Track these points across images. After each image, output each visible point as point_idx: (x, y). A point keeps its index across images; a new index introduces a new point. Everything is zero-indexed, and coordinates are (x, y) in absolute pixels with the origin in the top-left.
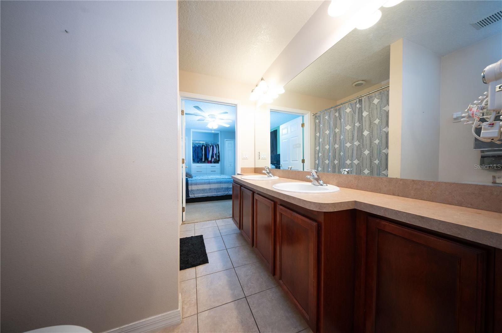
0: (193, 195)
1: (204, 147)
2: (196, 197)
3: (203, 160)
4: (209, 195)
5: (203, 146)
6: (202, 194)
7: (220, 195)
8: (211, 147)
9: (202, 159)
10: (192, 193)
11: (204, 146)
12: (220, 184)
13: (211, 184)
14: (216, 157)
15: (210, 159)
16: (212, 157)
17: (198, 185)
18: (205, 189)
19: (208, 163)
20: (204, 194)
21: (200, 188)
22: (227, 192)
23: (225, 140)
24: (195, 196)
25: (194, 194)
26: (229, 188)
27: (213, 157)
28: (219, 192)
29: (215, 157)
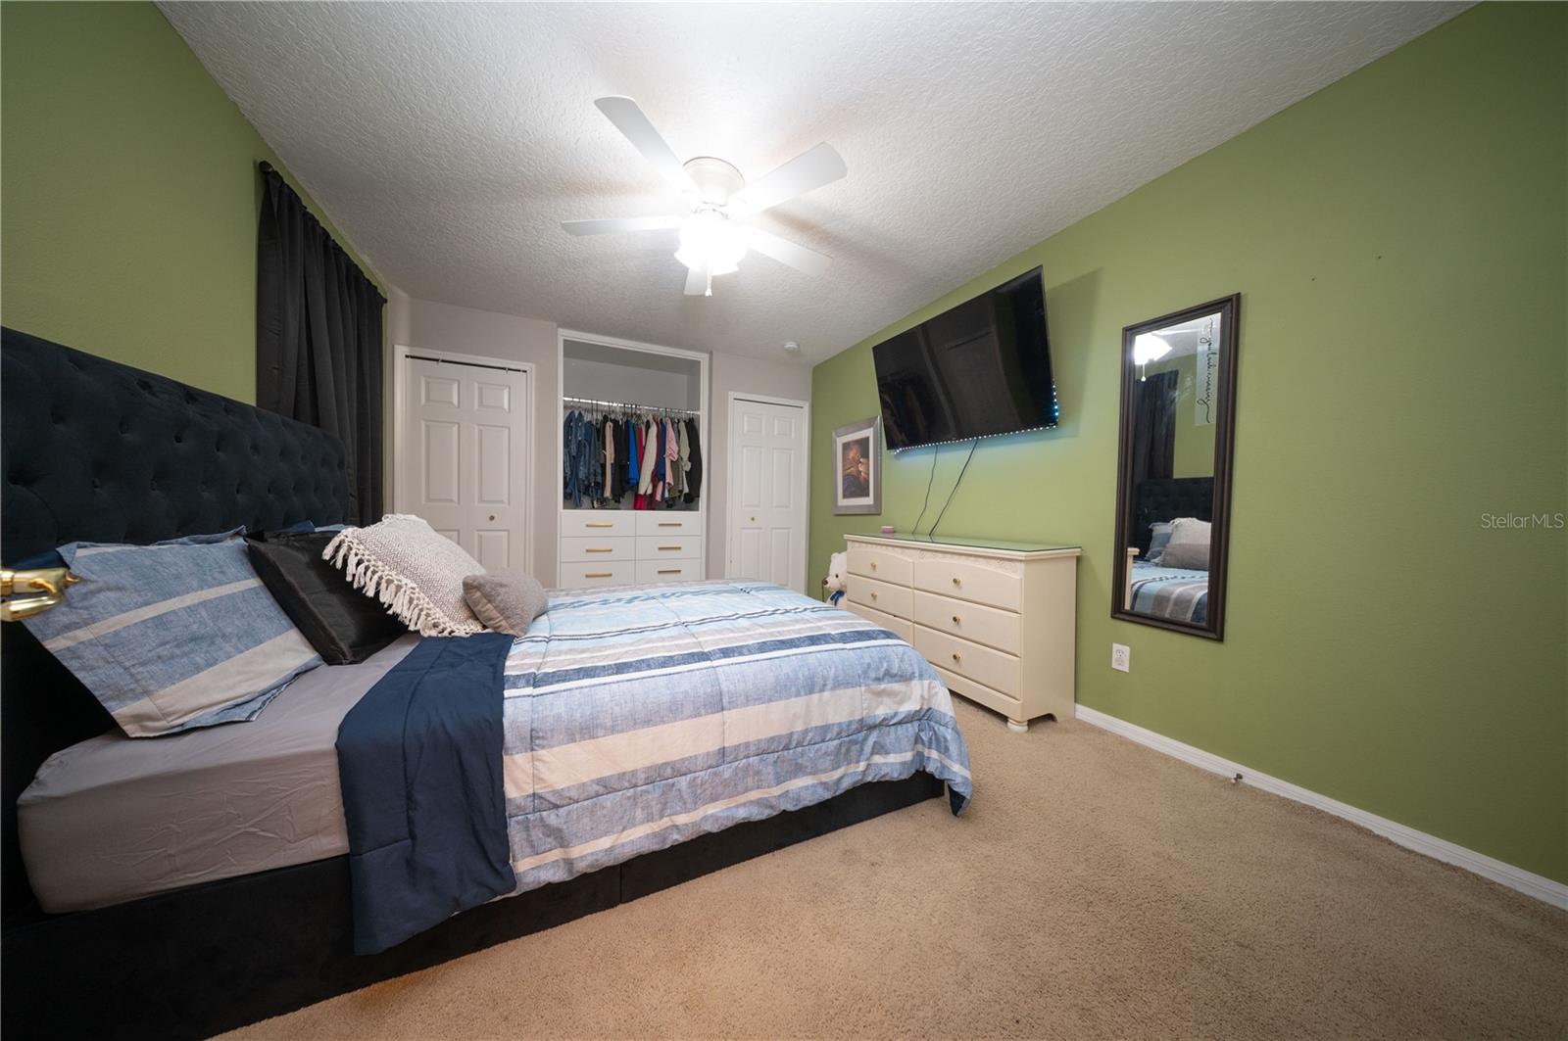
0: (556, 854)
1: (609, 426)
2: (582, 867)
3: (608, 493)
4: (715, 818)
5: (606, 419)
6: (650, 819)
7: (810, 799)
8: (654, 430)
9: (601, 486)
10: (537, 834)
11: (615, 422)
12: (802, 700)
13: (733, 705)
14: (676, 476)
15: (645, 486)
16: (658, 476)
17: (613, 730)
18: (672, 765)
19: (636, 507)
20: (666, 822)
21: (629, 767)
22: (862, 766)
23: (733, 395)
24: (569, 863)
25: (563, 842)
26: (872, 728)
27: (663, 477)
28: (798, 770)
29: (669, 478)
